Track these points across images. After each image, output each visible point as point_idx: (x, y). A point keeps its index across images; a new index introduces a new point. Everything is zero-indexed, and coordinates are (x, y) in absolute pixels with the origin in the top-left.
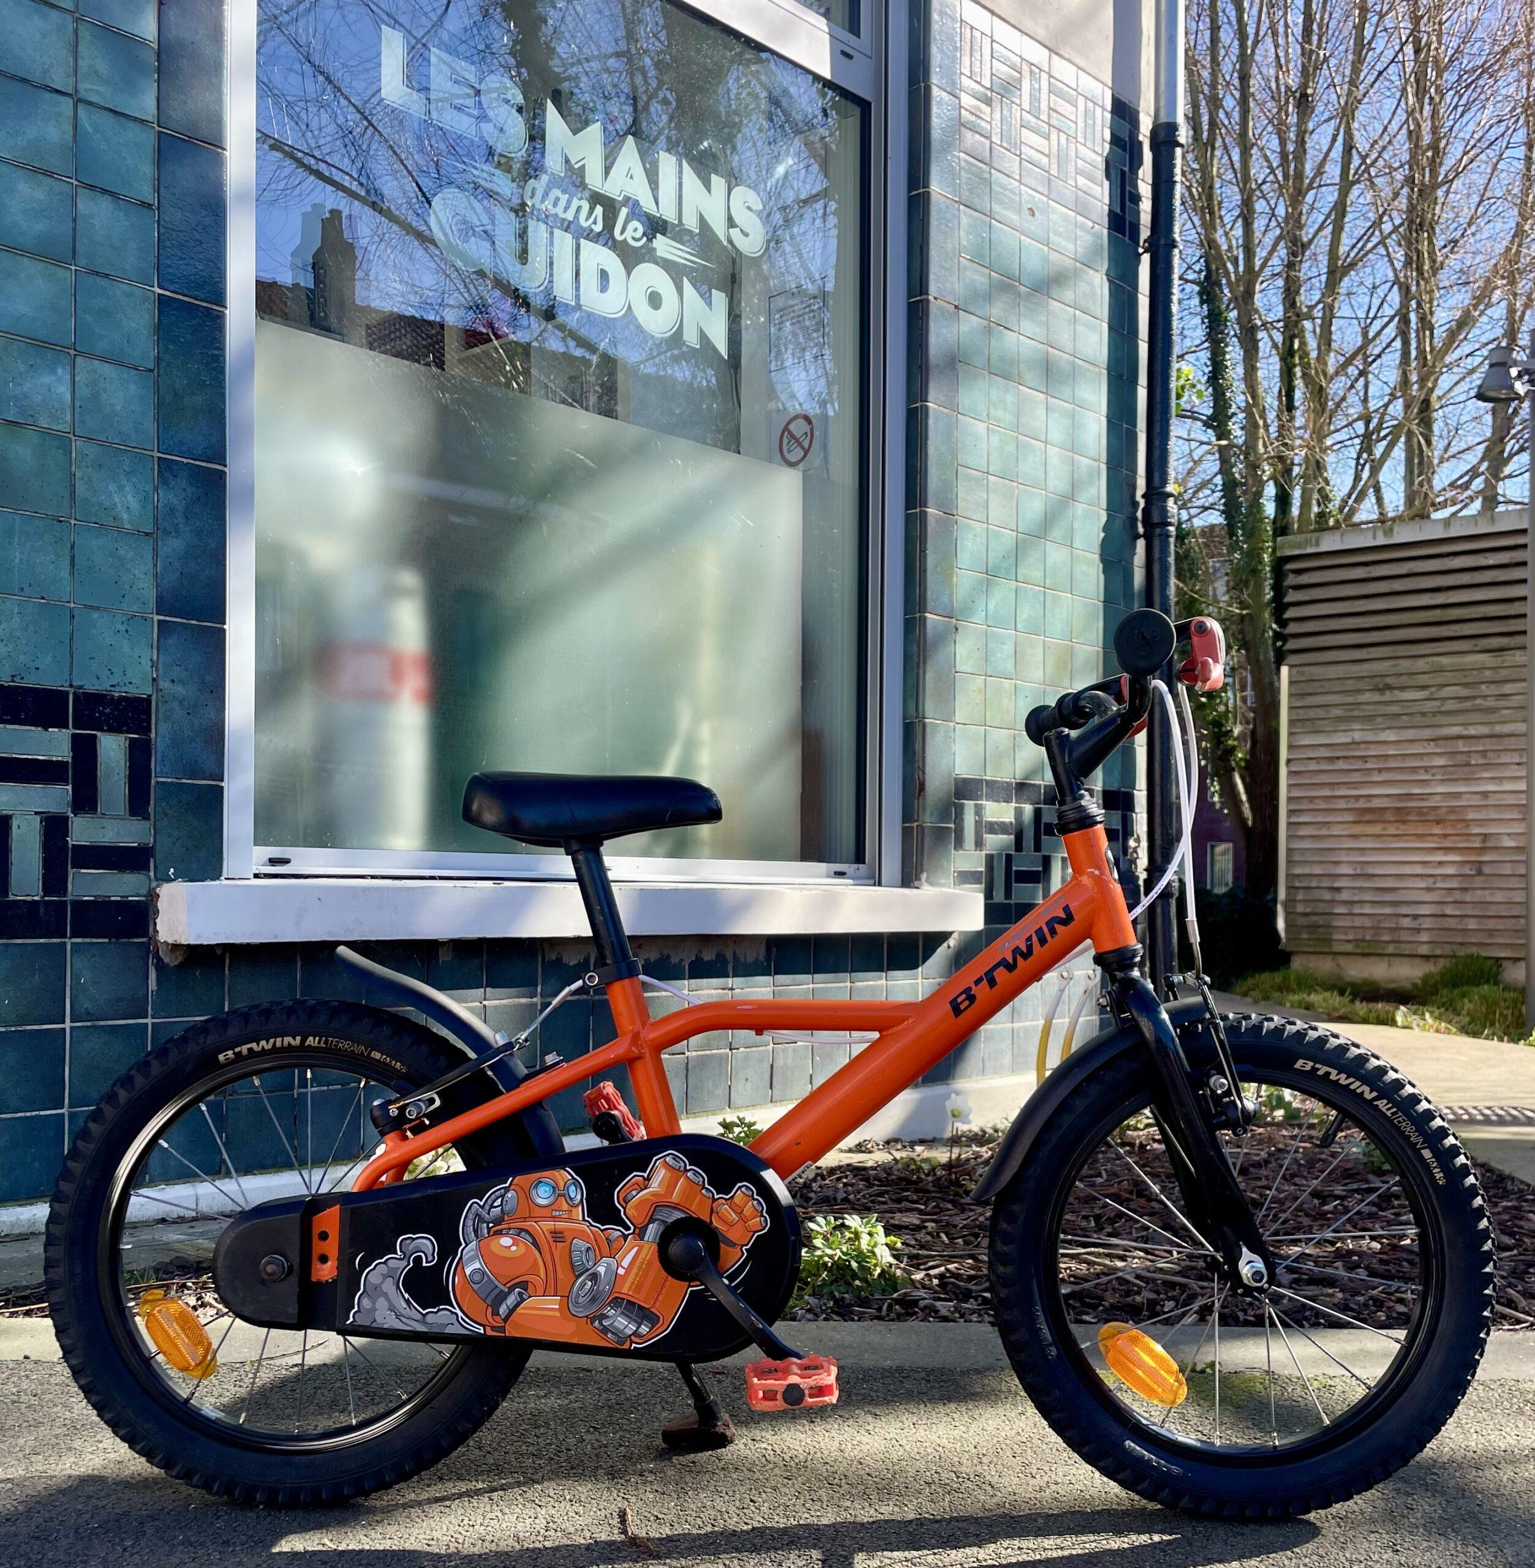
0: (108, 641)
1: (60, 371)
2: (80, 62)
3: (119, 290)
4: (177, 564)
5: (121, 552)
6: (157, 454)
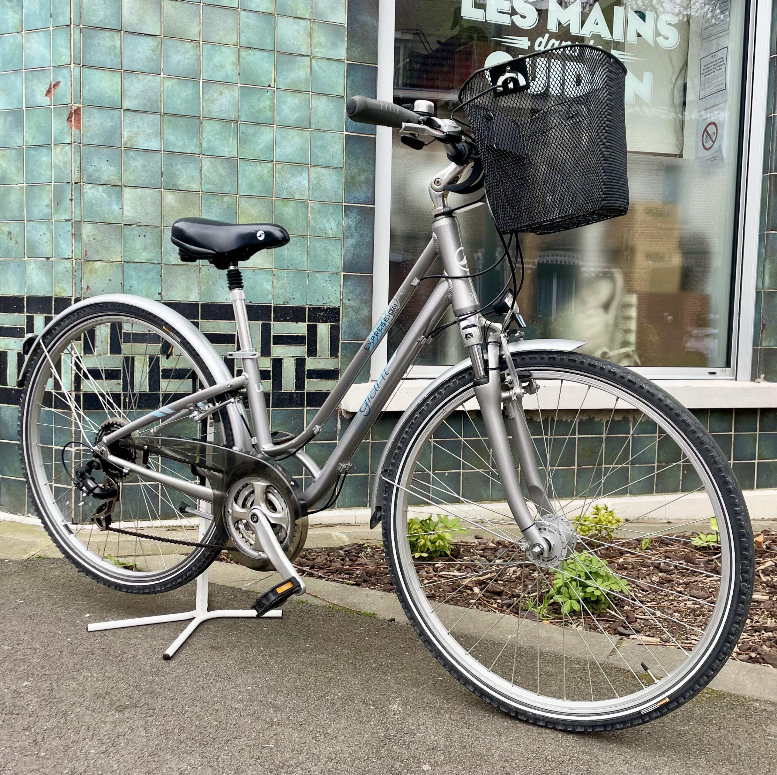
0: (322, 285)
1: (304, 174)
2: (313, 40)
3: (328, 136)
4: (352, 250)
5: (328, 247)
6: (344, 204)
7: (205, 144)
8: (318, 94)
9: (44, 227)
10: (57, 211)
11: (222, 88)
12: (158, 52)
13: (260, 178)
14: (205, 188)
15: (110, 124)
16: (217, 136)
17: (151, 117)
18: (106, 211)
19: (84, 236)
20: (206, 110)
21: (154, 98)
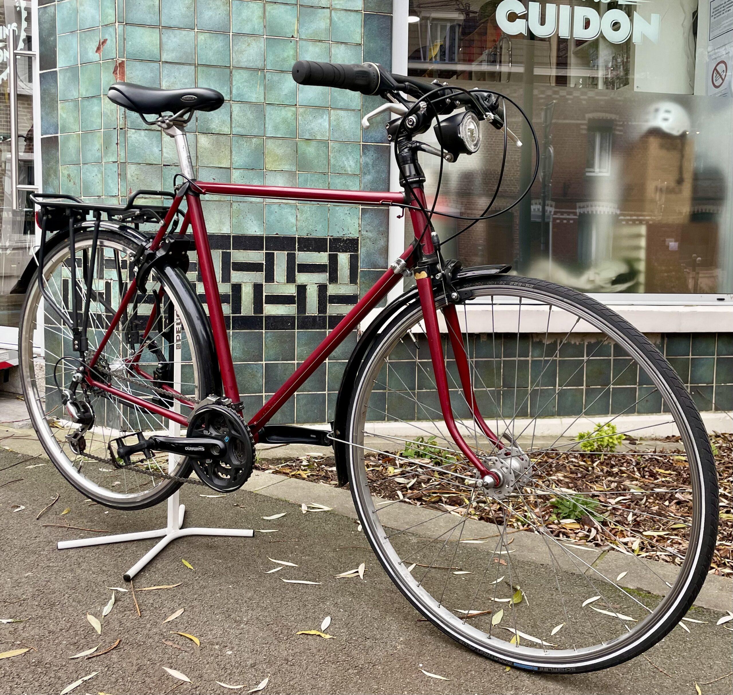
0: (342, 218)
1: (325, 117)
4: (369, 186)
5: (347, 183)
6: (362, 143)
7: (234, 91)
8: (338, 42)
9: (96, 169)
10: (106, 154)
11: (249, 40)
12: (192, 9)
13: (285, 121)
14: (235, 131)
15: (149, 75)
16: (245, 84)
17: (187, 67)
18: (148, 153)
19: (129, 176)
20: (235, 61)
21: (189, 51)
